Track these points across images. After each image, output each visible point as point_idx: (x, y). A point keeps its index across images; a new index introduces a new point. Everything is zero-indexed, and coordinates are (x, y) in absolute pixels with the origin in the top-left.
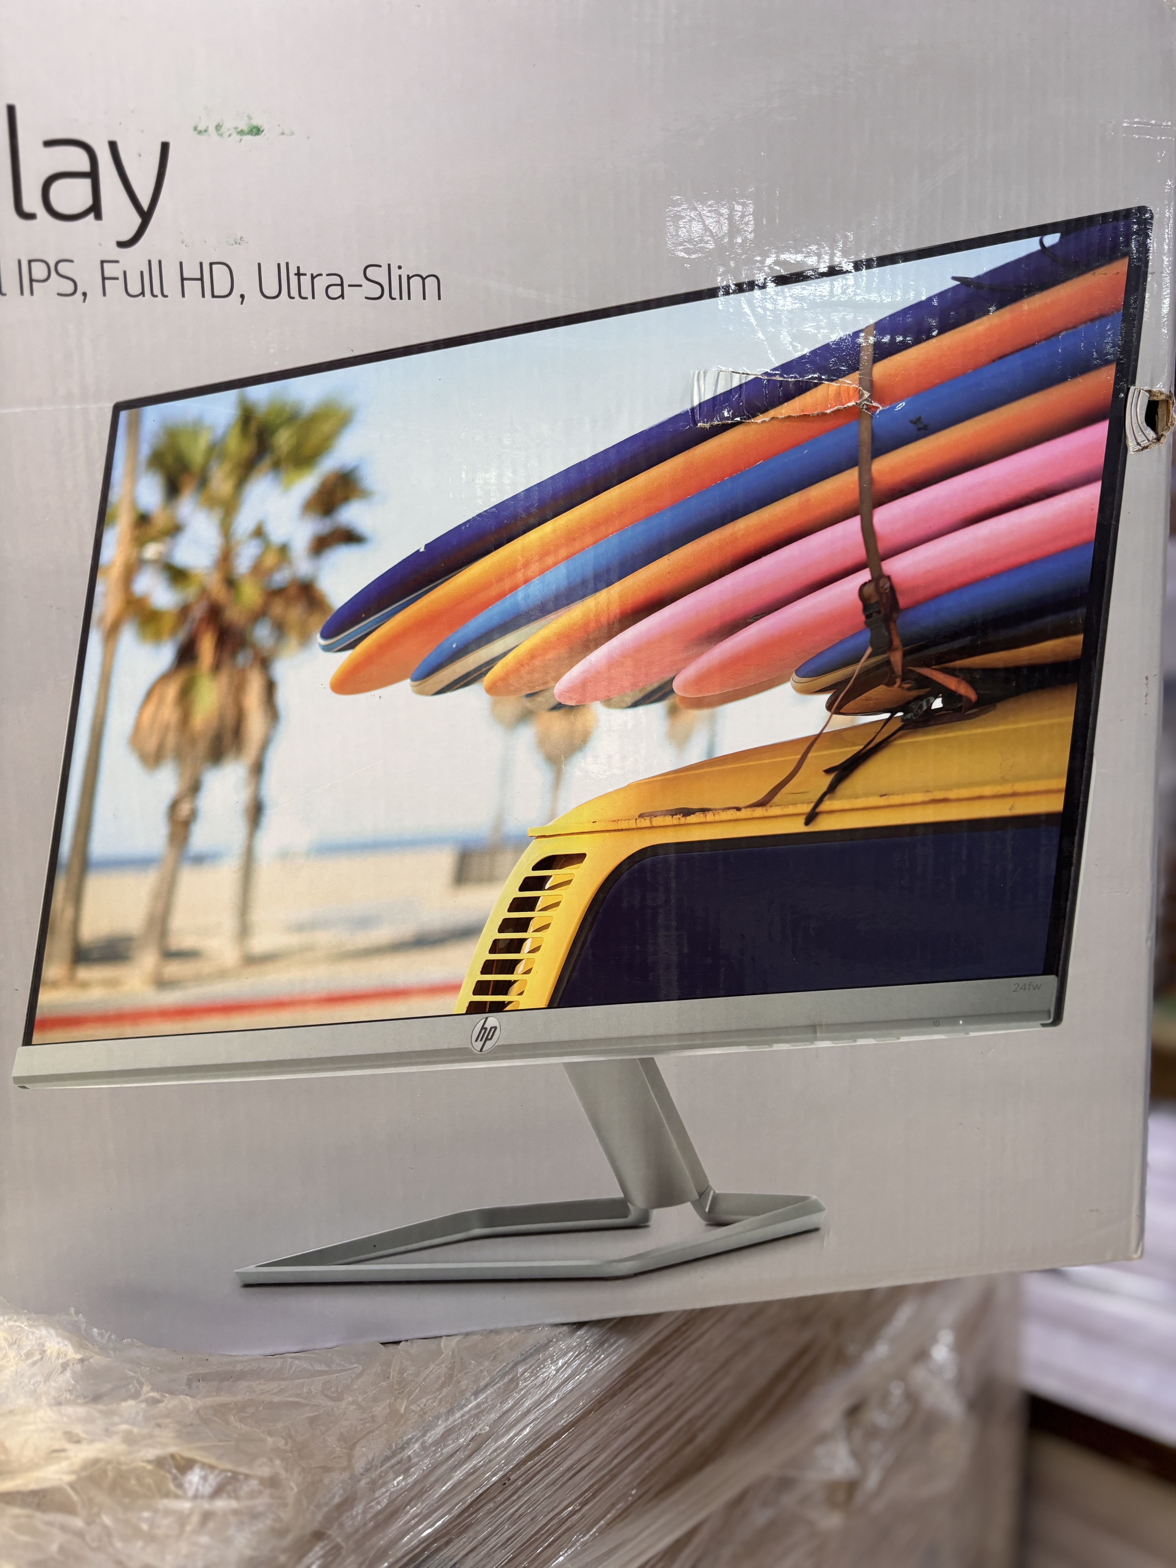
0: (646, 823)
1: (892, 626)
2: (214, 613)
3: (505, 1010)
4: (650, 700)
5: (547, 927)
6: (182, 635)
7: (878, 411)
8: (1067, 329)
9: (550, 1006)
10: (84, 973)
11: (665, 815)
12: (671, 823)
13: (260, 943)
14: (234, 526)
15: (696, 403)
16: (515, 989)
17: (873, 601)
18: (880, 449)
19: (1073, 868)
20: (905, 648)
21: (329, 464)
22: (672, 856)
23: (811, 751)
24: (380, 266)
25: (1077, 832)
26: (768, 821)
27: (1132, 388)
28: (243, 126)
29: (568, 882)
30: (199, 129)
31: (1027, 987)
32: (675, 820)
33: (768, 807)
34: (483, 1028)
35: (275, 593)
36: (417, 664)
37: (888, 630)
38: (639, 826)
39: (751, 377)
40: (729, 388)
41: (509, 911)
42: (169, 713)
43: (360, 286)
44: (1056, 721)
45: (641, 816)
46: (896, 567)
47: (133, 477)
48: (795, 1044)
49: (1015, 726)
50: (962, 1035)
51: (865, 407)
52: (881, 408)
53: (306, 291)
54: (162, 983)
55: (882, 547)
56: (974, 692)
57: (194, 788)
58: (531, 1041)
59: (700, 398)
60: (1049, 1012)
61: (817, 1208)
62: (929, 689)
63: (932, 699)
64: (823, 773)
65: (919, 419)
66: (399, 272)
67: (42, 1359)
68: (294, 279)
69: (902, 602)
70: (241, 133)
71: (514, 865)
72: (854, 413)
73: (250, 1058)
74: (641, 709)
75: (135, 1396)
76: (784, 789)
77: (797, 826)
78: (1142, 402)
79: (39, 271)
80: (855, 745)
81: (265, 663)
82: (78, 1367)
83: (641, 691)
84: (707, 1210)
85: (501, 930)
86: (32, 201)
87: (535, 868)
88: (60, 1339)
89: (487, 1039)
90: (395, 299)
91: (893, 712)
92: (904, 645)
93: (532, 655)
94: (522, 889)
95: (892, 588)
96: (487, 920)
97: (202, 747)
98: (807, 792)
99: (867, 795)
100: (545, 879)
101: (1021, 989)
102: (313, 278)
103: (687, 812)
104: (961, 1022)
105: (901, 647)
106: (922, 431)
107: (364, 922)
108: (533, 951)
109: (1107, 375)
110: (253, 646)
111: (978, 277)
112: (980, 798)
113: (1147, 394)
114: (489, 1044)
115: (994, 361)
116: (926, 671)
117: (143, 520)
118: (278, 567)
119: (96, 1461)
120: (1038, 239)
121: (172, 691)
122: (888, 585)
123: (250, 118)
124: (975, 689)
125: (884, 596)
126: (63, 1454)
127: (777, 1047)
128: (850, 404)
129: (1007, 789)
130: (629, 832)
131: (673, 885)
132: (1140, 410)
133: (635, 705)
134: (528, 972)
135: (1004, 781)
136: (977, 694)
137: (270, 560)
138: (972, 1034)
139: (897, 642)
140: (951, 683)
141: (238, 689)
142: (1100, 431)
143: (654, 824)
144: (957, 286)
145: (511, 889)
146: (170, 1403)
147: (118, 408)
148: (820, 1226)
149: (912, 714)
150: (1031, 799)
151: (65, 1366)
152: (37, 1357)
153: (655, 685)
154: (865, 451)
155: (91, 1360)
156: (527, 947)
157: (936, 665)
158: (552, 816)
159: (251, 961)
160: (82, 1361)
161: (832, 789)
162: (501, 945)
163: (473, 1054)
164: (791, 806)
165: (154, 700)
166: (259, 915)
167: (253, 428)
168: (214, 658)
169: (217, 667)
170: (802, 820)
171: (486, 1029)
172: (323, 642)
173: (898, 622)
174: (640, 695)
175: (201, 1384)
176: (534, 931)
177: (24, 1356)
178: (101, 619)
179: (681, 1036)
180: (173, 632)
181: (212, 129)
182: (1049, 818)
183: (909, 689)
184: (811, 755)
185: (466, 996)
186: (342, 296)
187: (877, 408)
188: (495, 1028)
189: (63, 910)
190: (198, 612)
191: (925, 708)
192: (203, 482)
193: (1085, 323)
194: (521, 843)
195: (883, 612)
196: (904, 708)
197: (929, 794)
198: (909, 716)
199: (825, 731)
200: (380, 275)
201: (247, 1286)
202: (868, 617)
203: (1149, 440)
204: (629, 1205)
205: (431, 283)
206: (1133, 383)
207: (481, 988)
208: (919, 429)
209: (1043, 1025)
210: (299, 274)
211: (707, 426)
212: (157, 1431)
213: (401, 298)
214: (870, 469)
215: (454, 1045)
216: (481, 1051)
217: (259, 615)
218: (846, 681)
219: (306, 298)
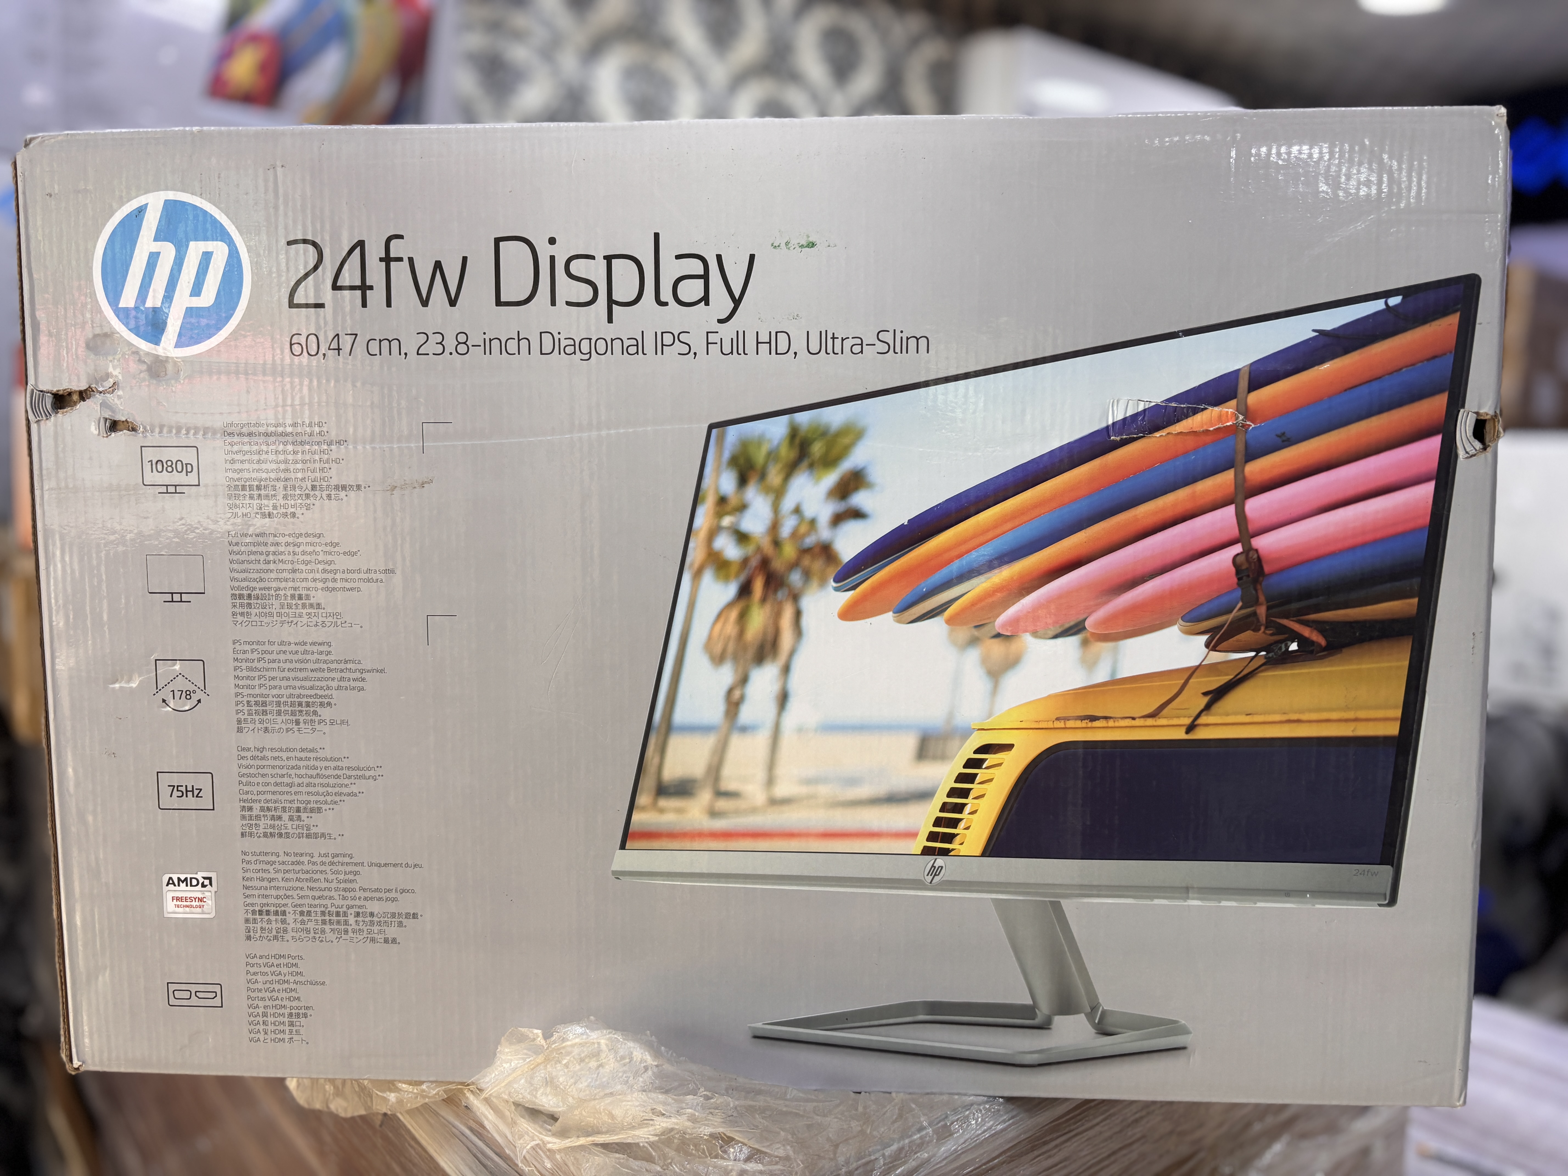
0: (1060, 724)
1: (1259, 587)
2: (765, 563)
3: (950, 854)
4: (1068, 634)
5: (982, 796)
6: (743, 578)
7: (1251, 428)
8: (1406, 367)
9: (983, 855)
10: (663, 803)
11: (1076, 719)
12: (1080, 726)
13: (782, 790)
14: (781, 506)
15: (1110, 422)
16: (957, 840)
17: (1244, 567)
18: (1251, 456)
19: (1407, 781)
20: (1269, 604)
21: (847, 465)
22: (1081, 751)
23: (1192, 678)
24: (888, 331)
25: (1411, 752)
26: (1156, 729)
27: (1462, 411)
28: (804, 243)
29: (1000, 765)
30: (774, 245)
31: (1366, 873)
32: (1084, 724)
33: (1156, 718)
34: (933, 866)
35: (806, 551)
36: (897, 602)
37: (1256, 590)
38: (1055, 726)
39: (1153, 404)
40: (1136, 412)
41: (955, 782)
42: (731, 628)
43: (875, 345)
44: (1394, 664)
45: (1058, 719)
46: (1263, 543)
47: (718, 472)
48: (1172, 901)
49: (1359, 667)
50: (1309, 906)
51: (1241, 425)
52: (1253, 426)
53: (838, 349)
54: (713, 813)
55: (1251, 528)
56: (1324, 639)
57: (744, 680)
58: (968, 880)
59: (1113, 420)
60: (1385, 895)
61: (1185, 1031)
62: (1287, 636)
63: (1289, 643)
64: (1202, 695)
65: (1283, 434)
66: (901, 335)
67: (630, 1062)
68: (830, 341)
69: (1267, 569)
70: (802, 246)
71: (960, 749)
72: (1232, 430)
73: (768, 871)
74: (1060, 641)
75: (694, 1093)
76: (1170, 705)
77: (1180, 734)
78: (1470, 420)
79: (668, 339)
80: (1227, 675)
81: (795, 598)
82: (655, 1070)
83: (1060, 627)
84: (1097, 1021)
85: (949, 796)
86: (666, 294)
87: (975, 752)
88: (642, 1051)
89: (935, 875)
90: (897, 353)
91: (1258, 651)
92: (1268, 601)
93: (980, 599)
94: (965, 767)
95: (1259, 559)
96: (938, 787)
97: (751, 653)
98: (1188, 709)
99: (1236, 713)
100: (983, 761)
101: (1360, 874)
102: (843, 340)
103: (1093, 718)
104: (1308, 896)
105: (1265, 602)
106: (1286, 443)
107: (852, 781)
108: (972, 813)
109: (1440, 401)
110: (789, 586)
111: (1334, 330)
112: (1328, 721)
113: (1475, 415)
114: (937, 879)
115: (1346, 390)
116: (1285, 622)
117: (722, 500)
118: (808, 534)
119: (672, 1130)
120: (1383, 300)
121: (734, 614)
122: (1255, 556)
123: (808, 237)
124: (1325, 637)
125: (1253, 564)
126: (651, 1122)
127: (1157, 901)
128: (1228, 424)
129: (1351, 715)
130: (1048, 731)
131: (1081, 773)
132: (1469, 427)
133: (1056, 637)
134: (967, 828)
135: (1347, 708)
136: (1326, 640)
137: (803, 529)
138: (1318, 906)
139: (1262, 598)
140: (1306, 632)
141: (777, 615)
142: (1435, 443)
143: (1068, 726)
144: (1316, 336)
145: (957, 766)
146: (717, 1100)
147: (711, 427)
148: (1187, 1046)
149: (1273, 653)
150: (1371, 724)
151: (646, 1069)
152: (627, 1060)
153: (1072, 623)
154: (1240, 457)
155: (664, 1066)
156: (967, 809)
157: (1293, 617)
158: (990, 715)
159: (774, 802)
160: (657, 1066)
161: (1208, 707)
162: (948, 807)
163: (924, 884)
164: (1175, 719)
165: (722, 620)
166: (781, 770)
167: (797, 441)
168: (763, 592)
169: (764, 600)
170: (1184, 729)
171: (935, 867)
172: (835, 585)
173: (1264, 583)
174: (1059, 630)
175: (734, 1092)
176: (974, 798)
177: (619, 1058)
178: (692, 565)
179: (1081, 886)
180: (737, 575)
181: (783, 245)
182: (1386, 739)
183: (1272, 635)
184: (1191, 681)
185: (921, 842)
186: (862, 352)
187: (1250, 425)
188: (942, 867)
189: (653, 758)
190: (754, 562)
191: (1283, 649)
192: (763, 476)
193: (1422, 361)
194: (966, 734)
195: (1251, 576)
196: (1267, 649)
197: (1285, 715)
198: (1270, 655)
199: (1203, 663)
200: (888, 337)
201: (755, 1037)
202: (1239, 579)
203: (1476, 450)
204: (1037, 1010)
205: (923, 342)
206: (1463, 406)
207: (932, 837)
208: (1283, 441)
209: (1380, 905)
210: (833, 338)
211: (1118, 439)
212: (710, 1117)
213: (901, 353)
214: (1243, 470)
215: (911, 876)
216: (931, 883)
217: (794, 565)
218: (1221, 626)
219: (838, 354)
